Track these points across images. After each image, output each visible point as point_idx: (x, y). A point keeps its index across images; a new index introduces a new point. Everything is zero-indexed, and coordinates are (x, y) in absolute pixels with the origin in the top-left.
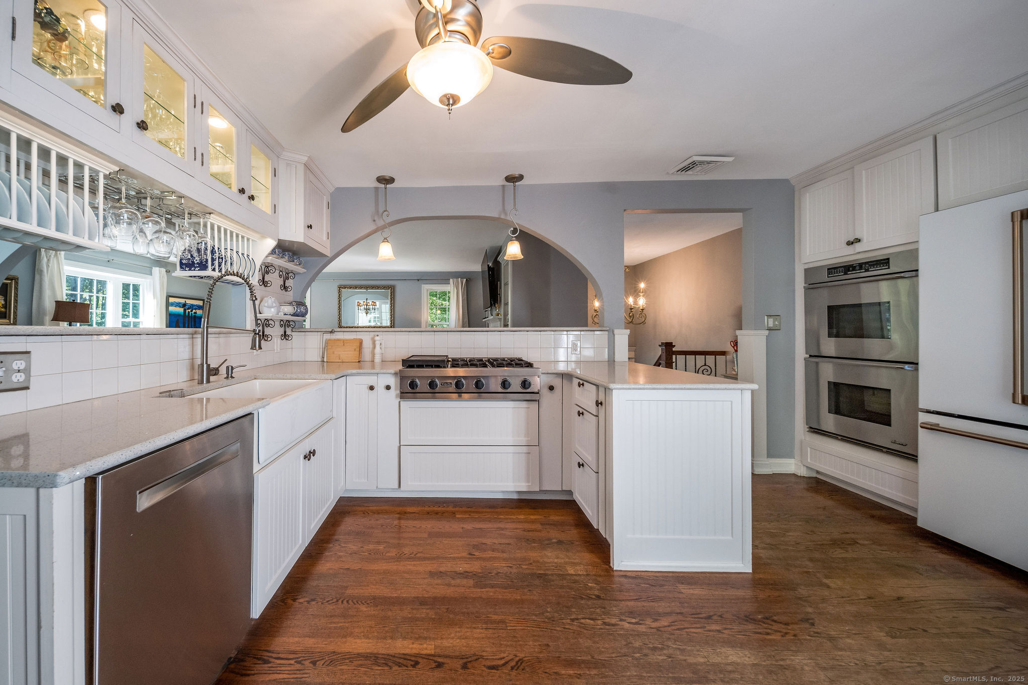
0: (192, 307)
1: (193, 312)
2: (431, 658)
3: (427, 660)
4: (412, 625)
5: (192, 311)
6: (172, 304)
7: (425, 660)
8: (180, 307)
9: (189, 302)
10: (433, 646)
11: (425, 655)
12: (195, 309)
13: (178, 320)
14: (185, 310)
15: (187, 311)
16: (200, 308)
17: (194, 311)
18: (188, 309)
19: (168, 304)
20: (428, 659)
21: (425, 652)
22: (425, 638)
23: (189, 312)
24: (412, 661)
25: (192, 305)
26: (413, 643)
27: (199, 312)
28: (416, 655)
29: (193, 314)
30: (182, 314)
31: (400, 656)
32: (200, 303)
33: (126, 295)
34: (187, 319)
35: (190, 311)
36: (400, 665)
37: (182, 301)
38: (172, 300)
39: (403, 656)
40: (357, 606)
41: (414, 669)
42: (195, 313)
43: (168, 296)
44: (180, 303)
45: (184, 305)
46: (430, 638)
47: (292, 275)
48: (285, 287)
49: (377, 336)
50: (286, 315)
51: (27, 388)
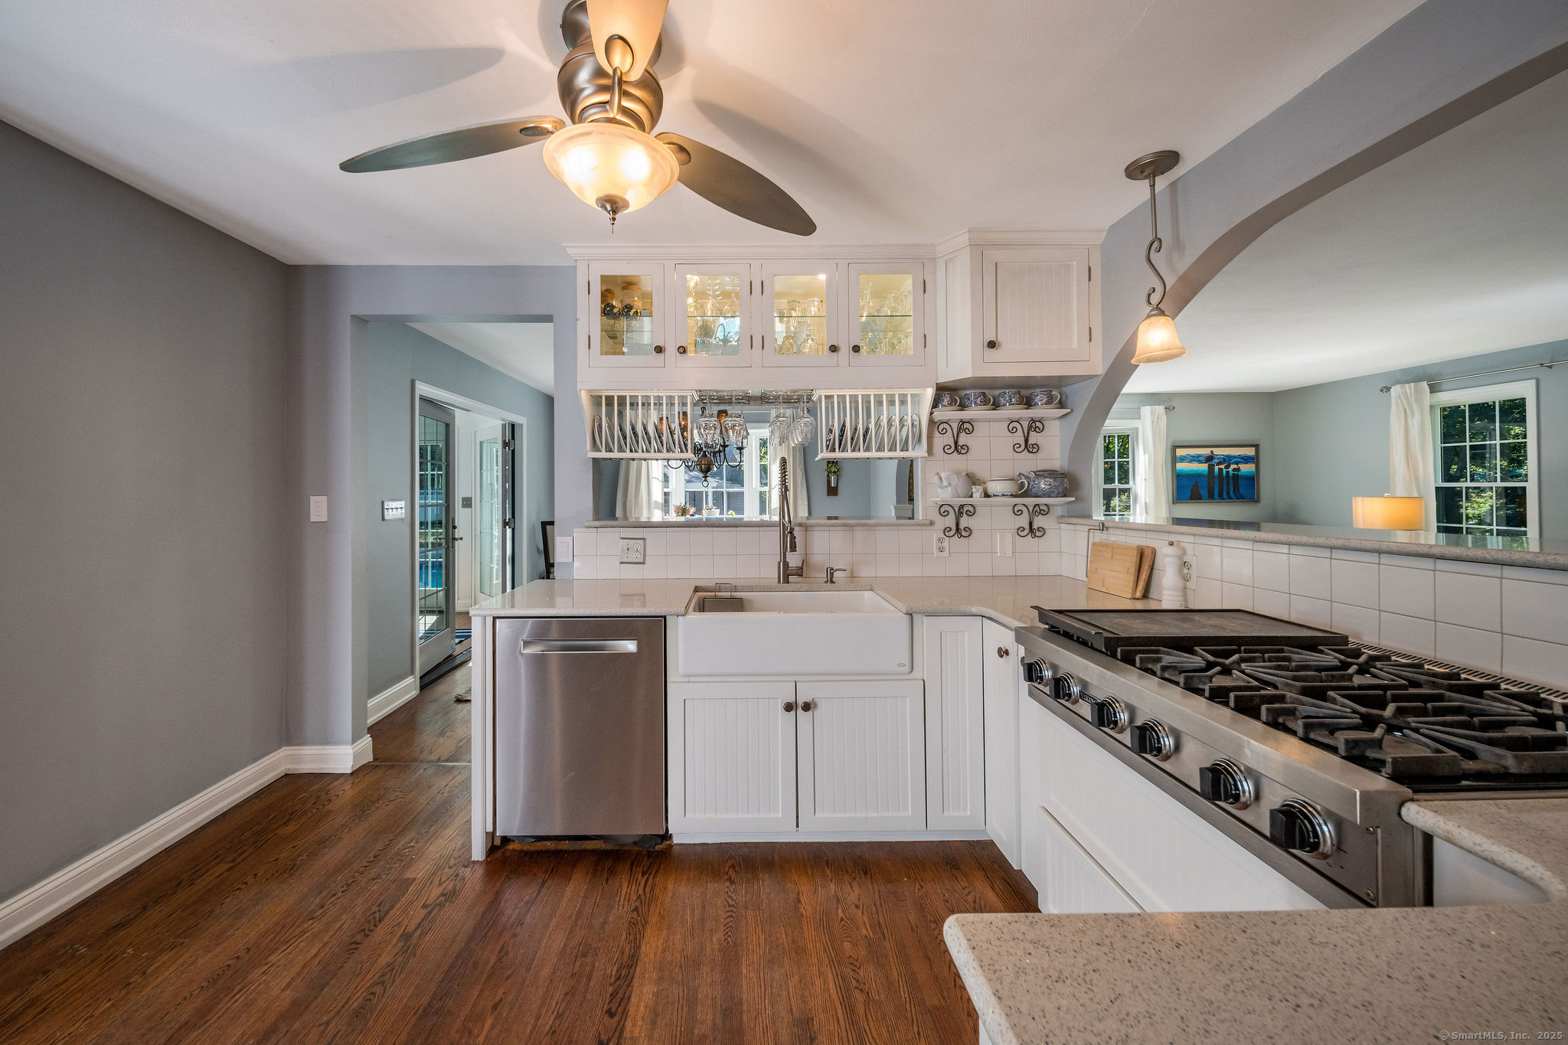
0: (1227, 460)
1: (1230, 470)
2: (617, 1034)
3: (614, 1028)
4: (681, 1002)
5: (1227, 467)
6: (1183, 459)
7: (614, 1026)
8: (1200, 462)
9: (1218, 451)
10: (637, 1035)
11: (624, 1025)
12: (1237, 463)
13: (1197, 482)
14: (1211, 468)
15: (1216, 468)
16: (1246, 460)
17: (1233, 466)
18: (1219, 464)
19: (1174, 460)
20: (616, 1029)
21: (629, 1024)
22: (654, 1023)
23: (1220, 470)
24: (617, 1009)
25: (1227, 456)
26: (646, 1007)
27: (1247, 469)
28: (625, 1013)
29: (1232, 473)
30: (1206, 473)
31: (628, 993)
32: (1251, 452)
34: (1217, 482)
35: (1222, 466)
36: (613, 995)
37: (1206, 452)
38: (1180, 452)
39: (626, 996)
40: (722, 928)
41: (604, 1012)
42: (1238, 470)
43: (1176, 447)
44: (1199, 456)
45: (1209, 459)
46: (653, 1029)
47: (1036, 425)
48: (1030, 447)
49: (1171, 544)
50: (994, 495)
51: (643, 563)
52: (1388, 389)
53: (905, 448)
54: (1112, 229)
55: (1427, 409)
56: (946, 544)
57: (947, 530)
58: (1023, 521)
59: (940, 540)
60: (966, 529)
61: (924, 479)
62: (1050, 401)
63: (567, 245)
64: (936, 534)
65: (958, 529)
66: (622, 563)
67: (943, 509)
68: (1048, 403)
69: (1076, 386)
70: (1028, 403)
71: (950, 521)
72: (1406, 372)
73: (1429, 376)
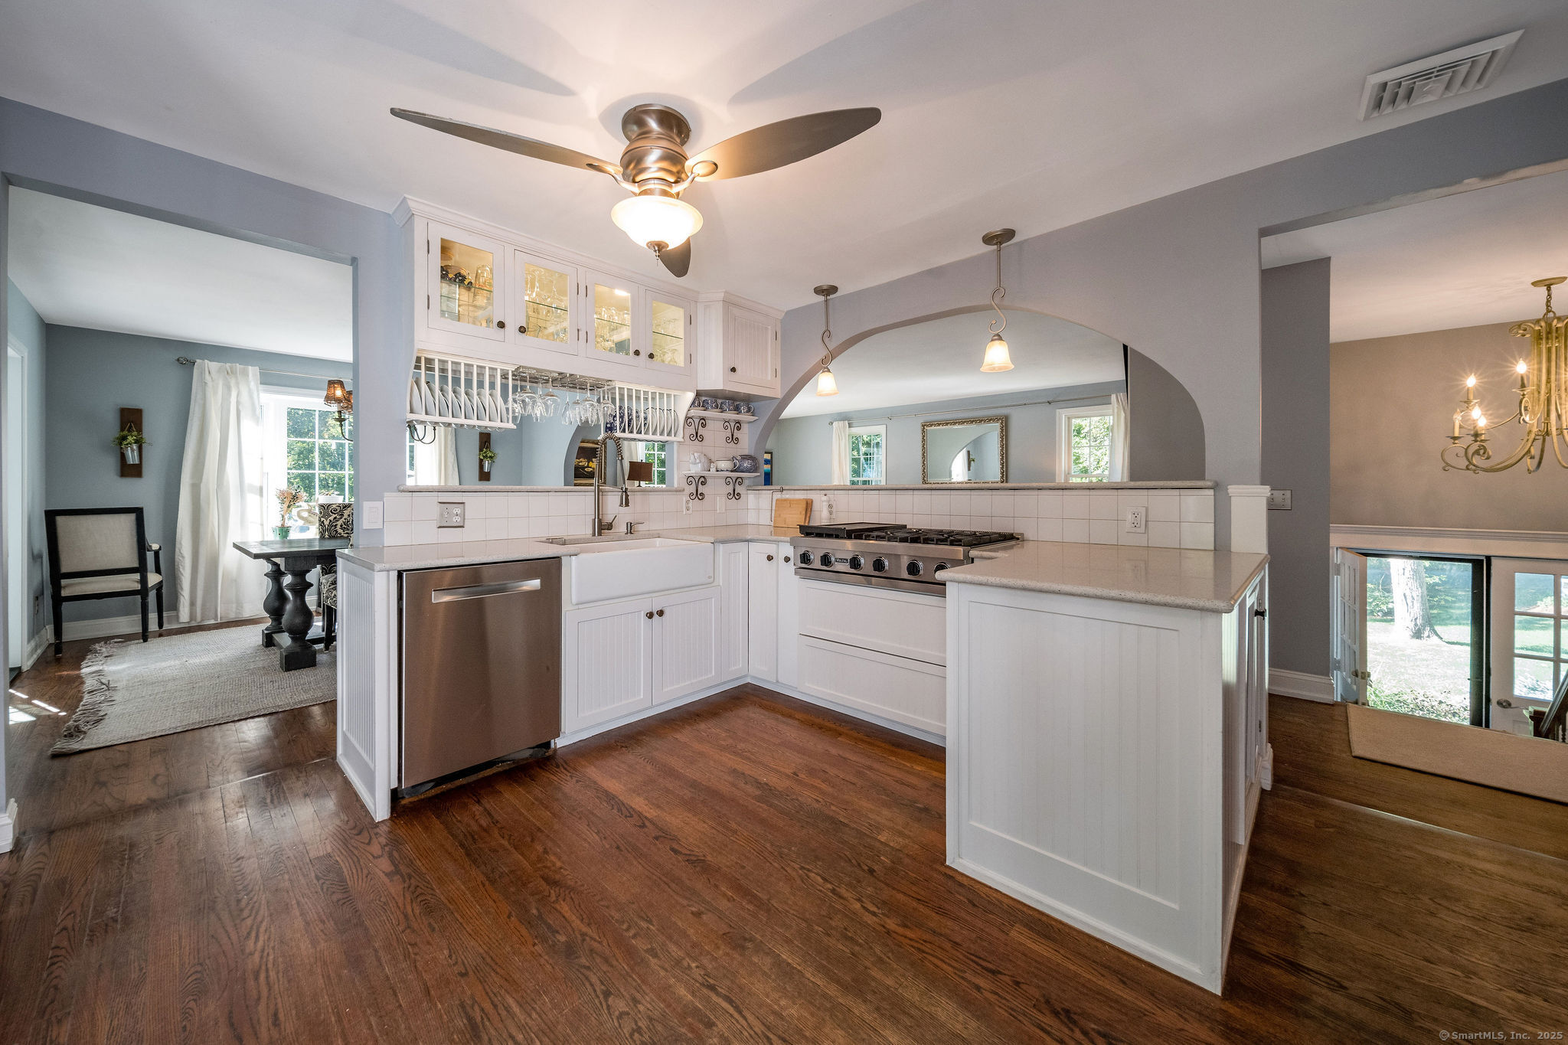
2: (644, 819)
4: (664, 795)
7: (638, 818)
11: (643, 815)
20: (641, 818)
21: (645, 813)
22: (659, 807)
24: (629, 813)
26: (646, 805)
28: (637, 812)
31: (628, 806)
36: (620, 811)
39: (628, 808)
41: (621, 818)
47: (738, 425)
48: (734, 439)
49: (826, 495)
50: (722, 471)
51: (463, 527)
52: (832, 423)
53: (669, 434)
54: (788, 313)
55: (847, 436)
56: (690, 505)
57: (691, 494)
58: (730, 489)
59: (687, 502)
60: (701, 494)
61: (678, 458)
62: (749, 410)
63: (410, 197)
64: (685, 498)
65: (697, 494)
66: (440, 527)
67: (689, 479)
68: (747, 412)
69: (763, 402)
70: (737, 409)
71: (692, 488)
72: (840, 414)
73: (848, 419)
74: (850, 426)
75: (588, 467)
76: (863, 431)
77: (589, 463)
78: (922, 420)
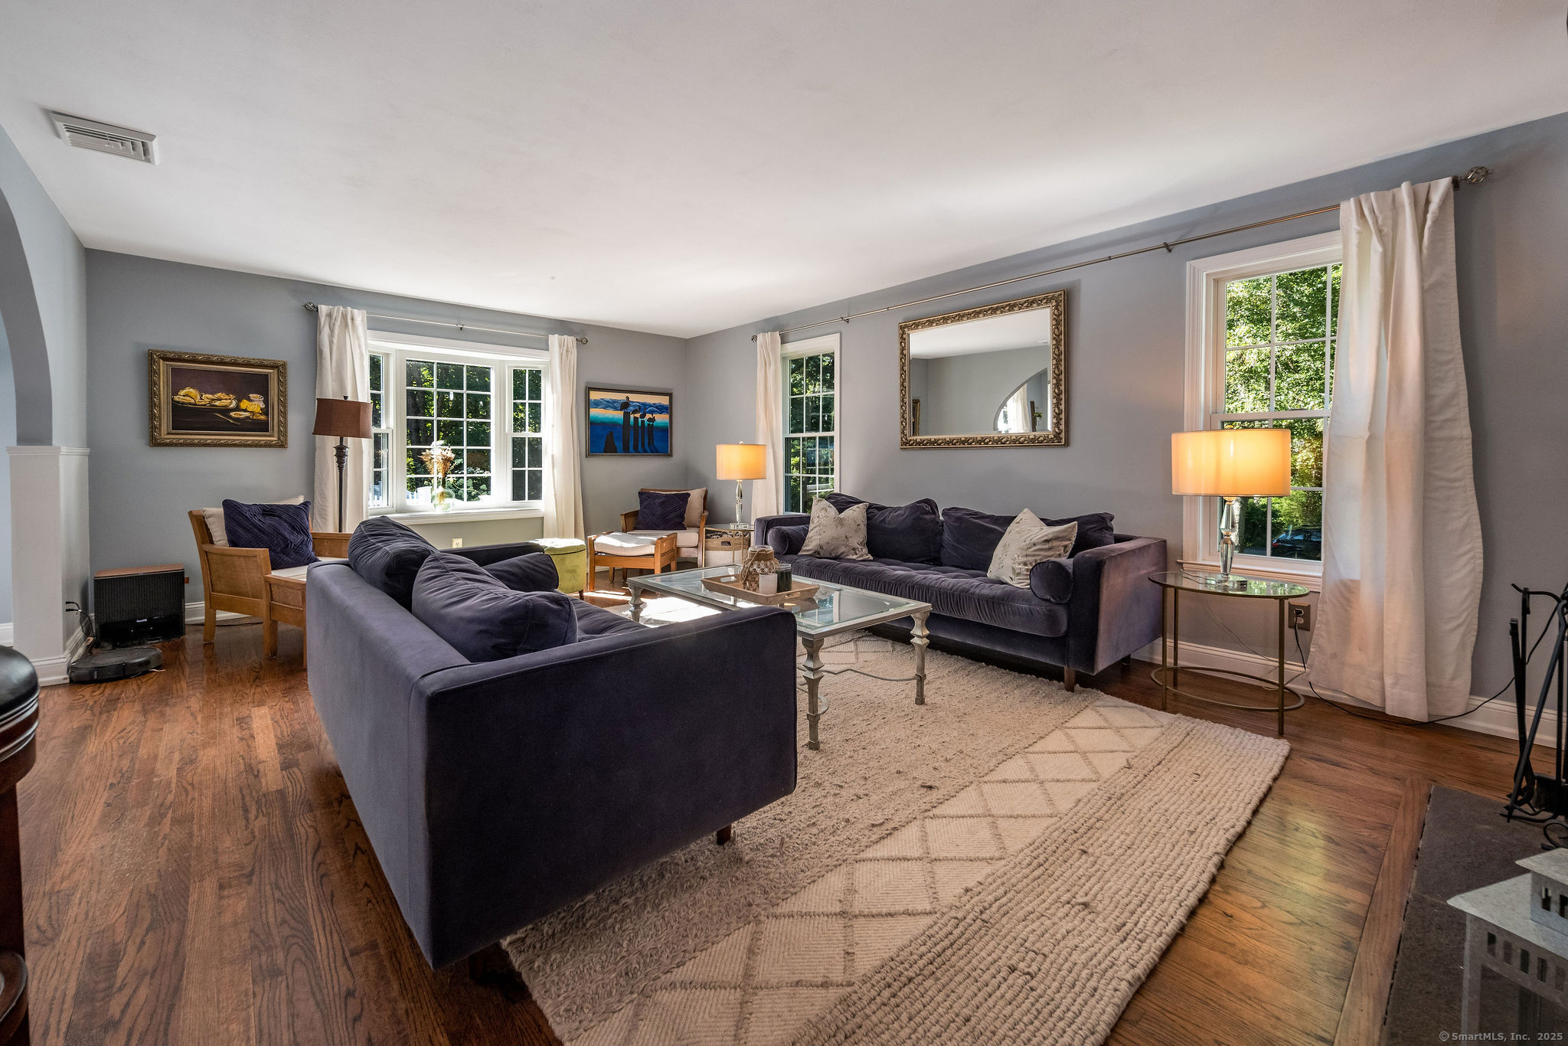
0: (643, 408)
1: (645, 419)
5: (643, 416)
6: (597, 404)
8: (616, 409)
12: (652, 412)
14: (627, 416)
15: (632, 416)
16: (661, 409)
18: (634, 412)
19: (589, 404)
23: (636, 419)
27: (661, 419)
29: (646, 423)
30: (621, 422)
32: (664, 401)
33: (518, 393)
34: (632, 433)
35: (638, 415)
37: (621, 397)
38: (595, 396)
42: (652, 420)
43: (589, 389)
44: (615, 401)
45: (625, 405)
52: (756, 341)
55: (780, 360)
72: (768, 321)
73: (781, 327)
74: (784, 340)
75: (238, 409)
76: (804, 347)
77: (239, 401)
78: (900, 319)
